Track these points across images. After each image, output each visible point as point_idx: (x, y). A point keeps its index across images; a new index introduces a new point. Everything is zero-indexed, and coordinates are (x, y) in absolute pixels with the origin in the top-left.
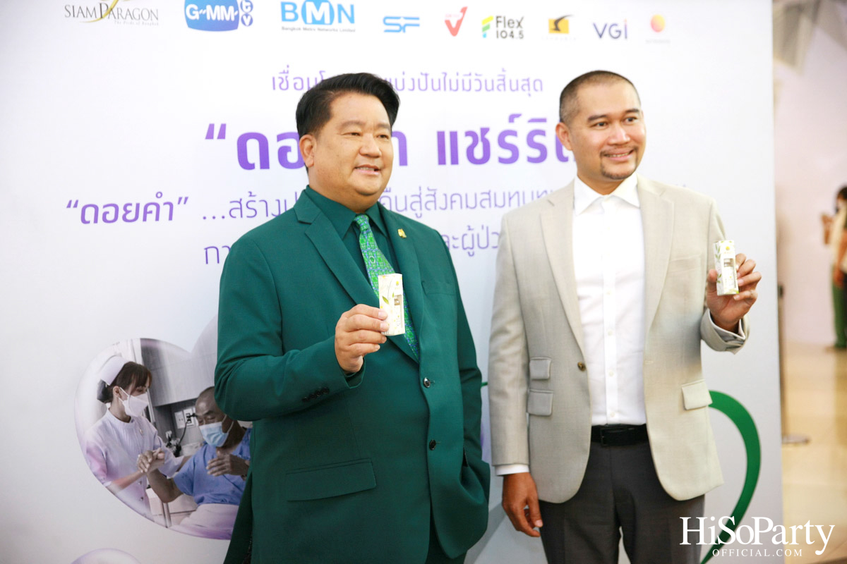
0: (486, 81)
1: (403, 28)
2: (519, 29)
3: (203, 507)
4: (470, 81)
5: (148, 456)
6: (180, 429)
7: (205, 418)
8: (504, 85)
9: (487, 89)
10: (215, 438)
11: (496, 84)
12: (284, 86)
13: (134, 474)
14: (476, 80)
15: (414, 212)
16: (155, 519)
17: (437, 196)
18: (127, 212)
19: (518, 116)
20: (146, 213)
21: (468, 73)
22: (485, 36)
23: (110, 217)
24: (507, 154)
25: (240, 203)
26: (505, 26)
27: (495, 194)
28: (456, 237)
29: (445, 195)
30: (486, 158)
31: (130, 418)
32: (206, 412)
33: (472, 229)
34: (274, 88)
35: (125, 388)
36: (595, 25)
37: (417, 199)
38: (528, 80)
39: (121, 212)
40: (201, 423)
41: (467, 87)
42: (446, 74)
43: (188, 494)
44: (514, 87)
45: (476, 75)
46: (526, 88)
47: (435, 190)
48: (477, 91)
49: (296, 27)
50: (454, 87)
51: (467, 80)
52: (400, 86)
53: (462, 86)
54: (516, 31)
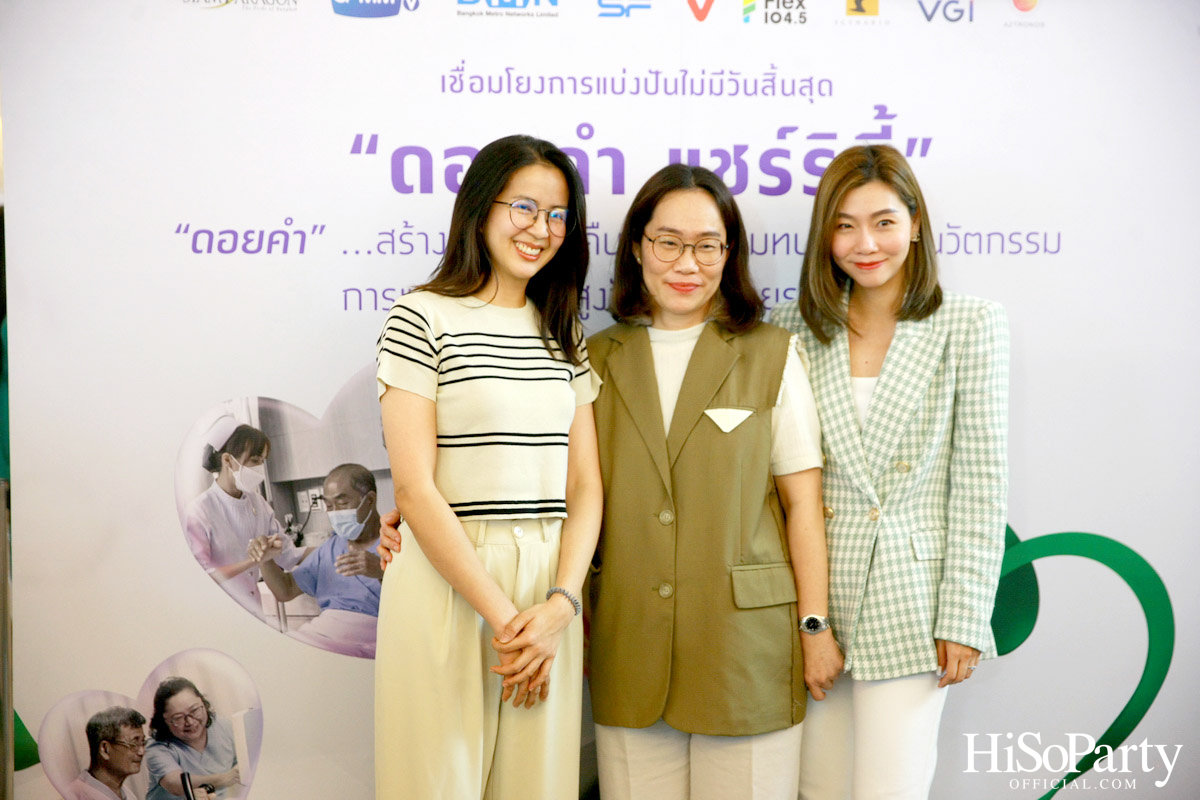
0: (745, 81)
1: (625, 11)
2: (800, 9)
3: (327, 612)
4: (722, 81)
5: (262, 542)
6: (304, 513)
7: (336, 503)
8: (773, 87)
9: (746, 93)
10: (348, 529)
11: (761, 85)
12: (457, 87)
13: (243, 563)
14: (730, 80)
16: (268, 619)
18: (249, 241)
19: (793, 129)
20: (271, 243)
21: (719, 71)
22: (747, 20)
23: (227, 246)
24: (773, 182)
25: (392, 235)
26: (778, 7)
30: (740, 186)
31: (242, 493)
32: (337, 495)
34: (443, 90)
35: (237, 456)
36: (921, 3)
38: (810, 80)
39: (241, 241)
40: (330, 508)
41: (716, 89)
42: (686, 72)
43: (311, 595)
44: (788, 89)
45: (731, 73)
46: (806, 91)
48: (730, 95)
49: (476, 11)
50: (697, 89)
51: (717, 80)
52: (618, 88)
53: (711, 88)
54: (795, 14)
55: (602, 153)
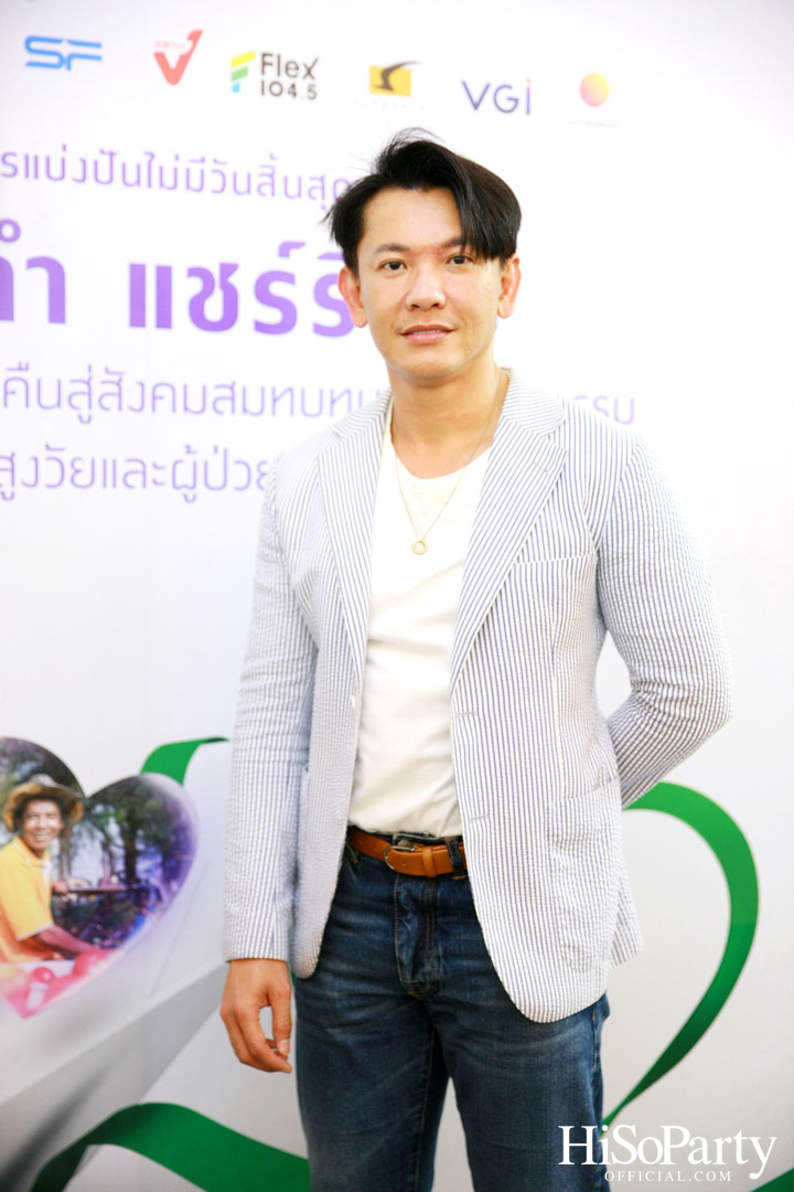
0: (235, 175)
1: (65, 62)
2: (309, 80)
4: (202, 172)
8: (273, 185)
9: (236, 191)
11: (255, 182)
14: (215, 171)
15: (74, 413)
17: (123, 384)
19: (299, 245)
21: (198, 157)
22: (236, 89)
24: (273, 316)
26: (279, 74)
27: (244, 390)
28: (159, 464)
29: (142, 385)
30: (229, 319)
33: (194, 453)
36: (465, 84)
37: (84, 388)
38: (322, 179)
41: (195, 183)
42: (152, 156)
44: (293, 190)
45: (216, 161)
46: (317, 193)
47: (120, 374)
48: (215, 192)
50: (169, 181)
51: (195, 170)
52: (56, 172)
53: (185, 181)
54: (302, 85)
55: (33, 263)
